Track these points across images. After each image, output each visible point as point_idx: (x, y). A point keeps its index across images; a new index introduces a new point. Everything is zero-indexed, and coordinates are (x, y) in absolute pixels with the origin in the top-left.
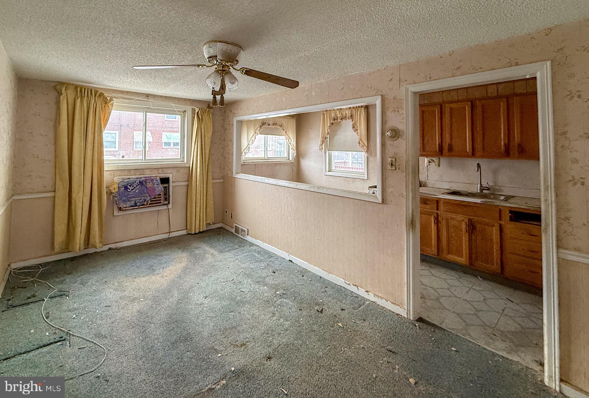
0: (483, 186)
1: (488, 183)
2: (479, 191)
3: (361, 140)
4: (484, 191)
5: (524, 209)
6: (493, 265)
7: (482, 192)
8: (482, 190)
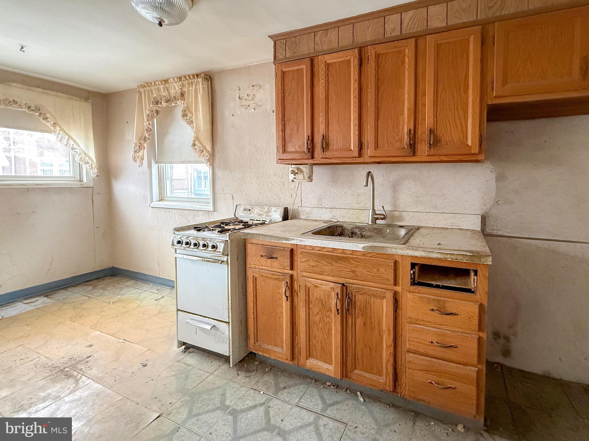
0: (377, 212)
1: (383, 207)
2: (370, 223)
3: (197, 138)
4: (378, 222)
5: (438, 259)
6: (382, 376)
7: (376, 223)
8: (374, 220)
